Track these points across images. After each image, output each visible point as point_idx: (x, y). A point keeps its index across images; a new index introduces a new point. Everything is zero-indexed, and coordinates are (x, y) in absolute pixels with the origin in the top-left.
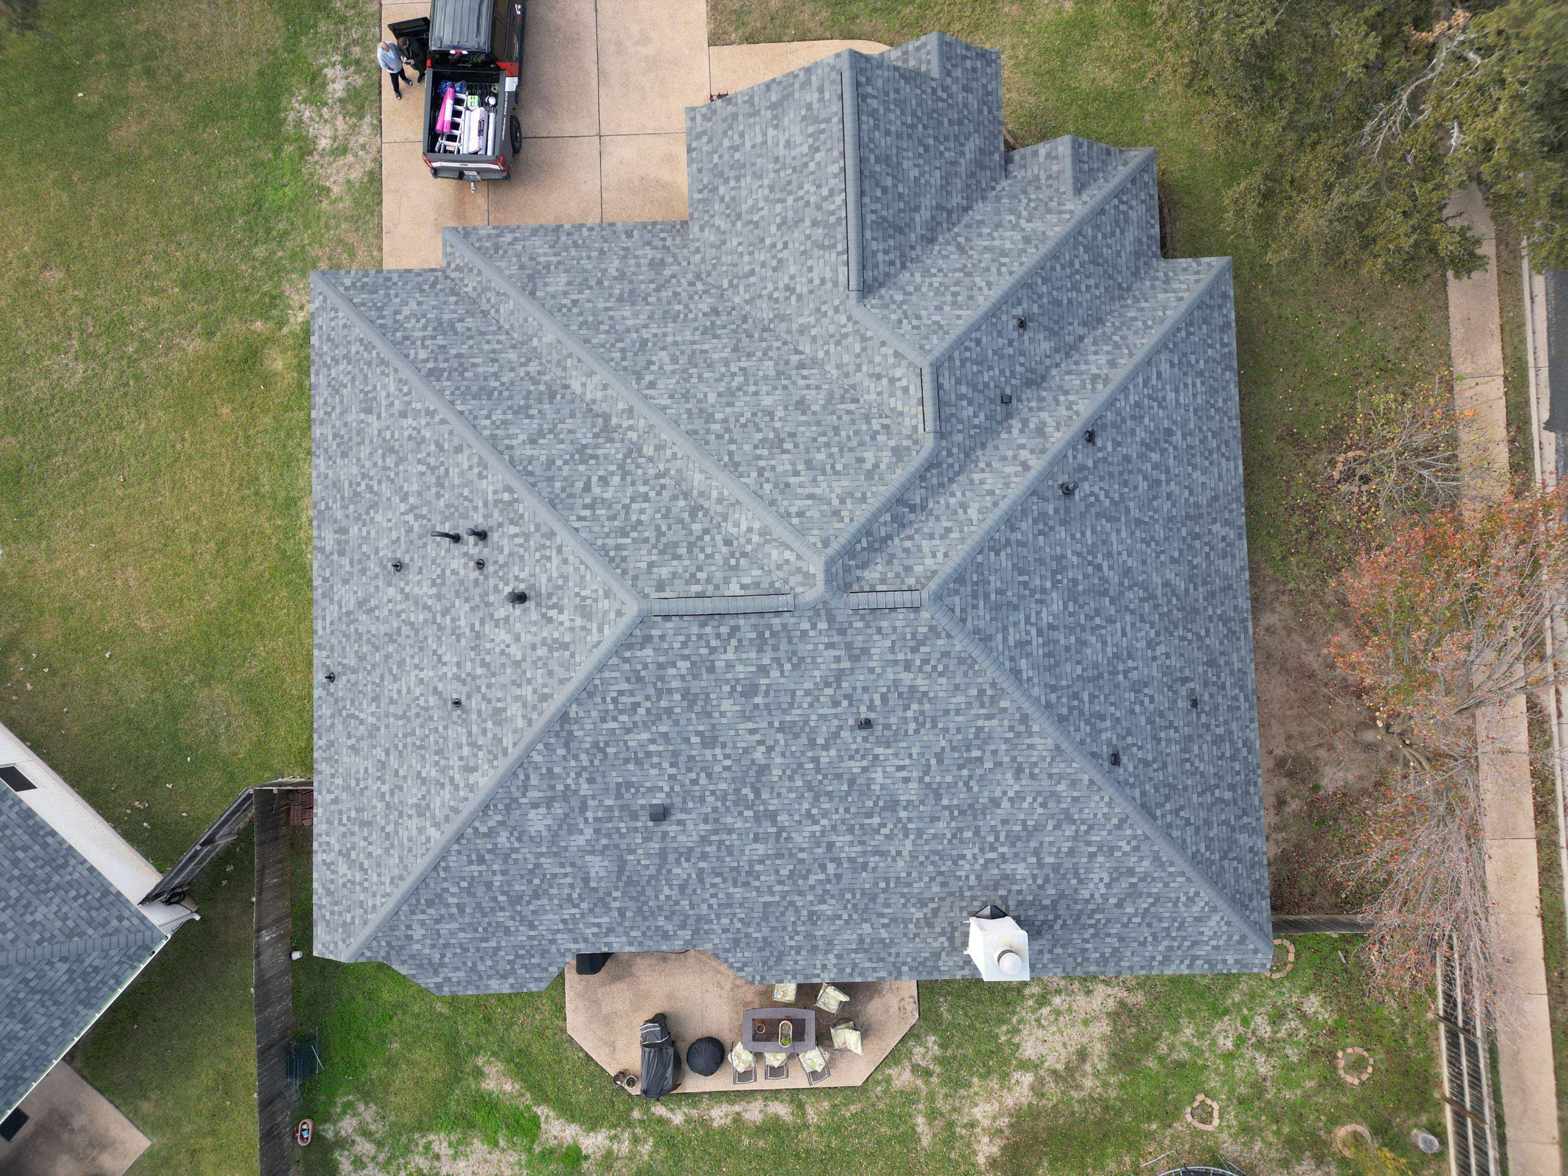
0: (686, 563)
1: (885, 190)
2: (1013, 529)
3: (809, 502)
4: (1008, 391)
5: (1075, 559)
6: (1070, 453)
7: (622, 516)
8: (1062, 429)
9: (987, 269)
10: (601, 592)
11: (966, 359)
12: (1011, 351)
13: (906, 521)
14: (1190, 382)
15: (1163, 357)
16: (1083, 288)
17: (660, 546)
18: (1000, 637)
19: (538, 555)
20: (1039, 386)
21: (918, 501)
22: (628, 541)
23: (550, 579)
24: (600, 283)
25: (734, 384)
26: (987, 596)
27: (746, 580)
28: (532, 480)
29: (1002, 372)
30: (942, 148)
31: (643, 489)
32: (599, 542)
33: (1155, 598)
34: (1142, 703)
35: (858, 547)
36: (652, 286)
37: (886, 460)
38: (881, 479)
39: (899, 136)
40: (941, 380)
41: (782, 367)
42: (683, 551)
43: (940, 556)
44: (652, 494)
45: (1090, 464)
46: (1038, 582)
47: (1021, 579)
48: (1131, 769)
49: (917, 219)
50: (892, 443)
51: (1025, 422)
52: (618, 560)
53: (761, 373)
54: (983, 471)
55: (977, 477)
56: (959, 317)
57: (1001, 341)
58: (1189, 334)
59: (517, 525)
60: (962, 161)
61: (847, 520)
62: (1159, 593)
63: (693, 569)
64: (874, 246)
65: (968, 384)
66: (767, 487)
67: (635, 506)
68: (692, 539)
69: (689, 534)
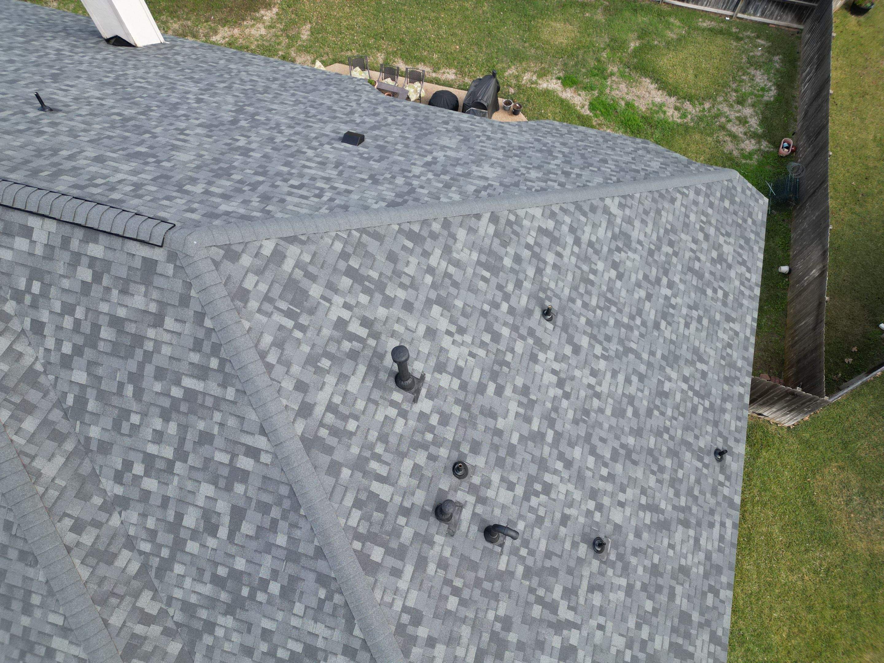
0: (104, 307)
7: (191, 436)
10: (253, 305)
17: (139, 354)
19: (352, 425)
22: (188, 382)
23: (343, 378)
27: (21, 244)
28: (321, 566)
31: (150, 484)
32: (230, 394)
42: (106, 333)
44: (138, 469)
52: (207, 347)
59: (373, 496)
63: (96, 291)
67: (168, 452)
68: (89, 353)
69: (91, 365)
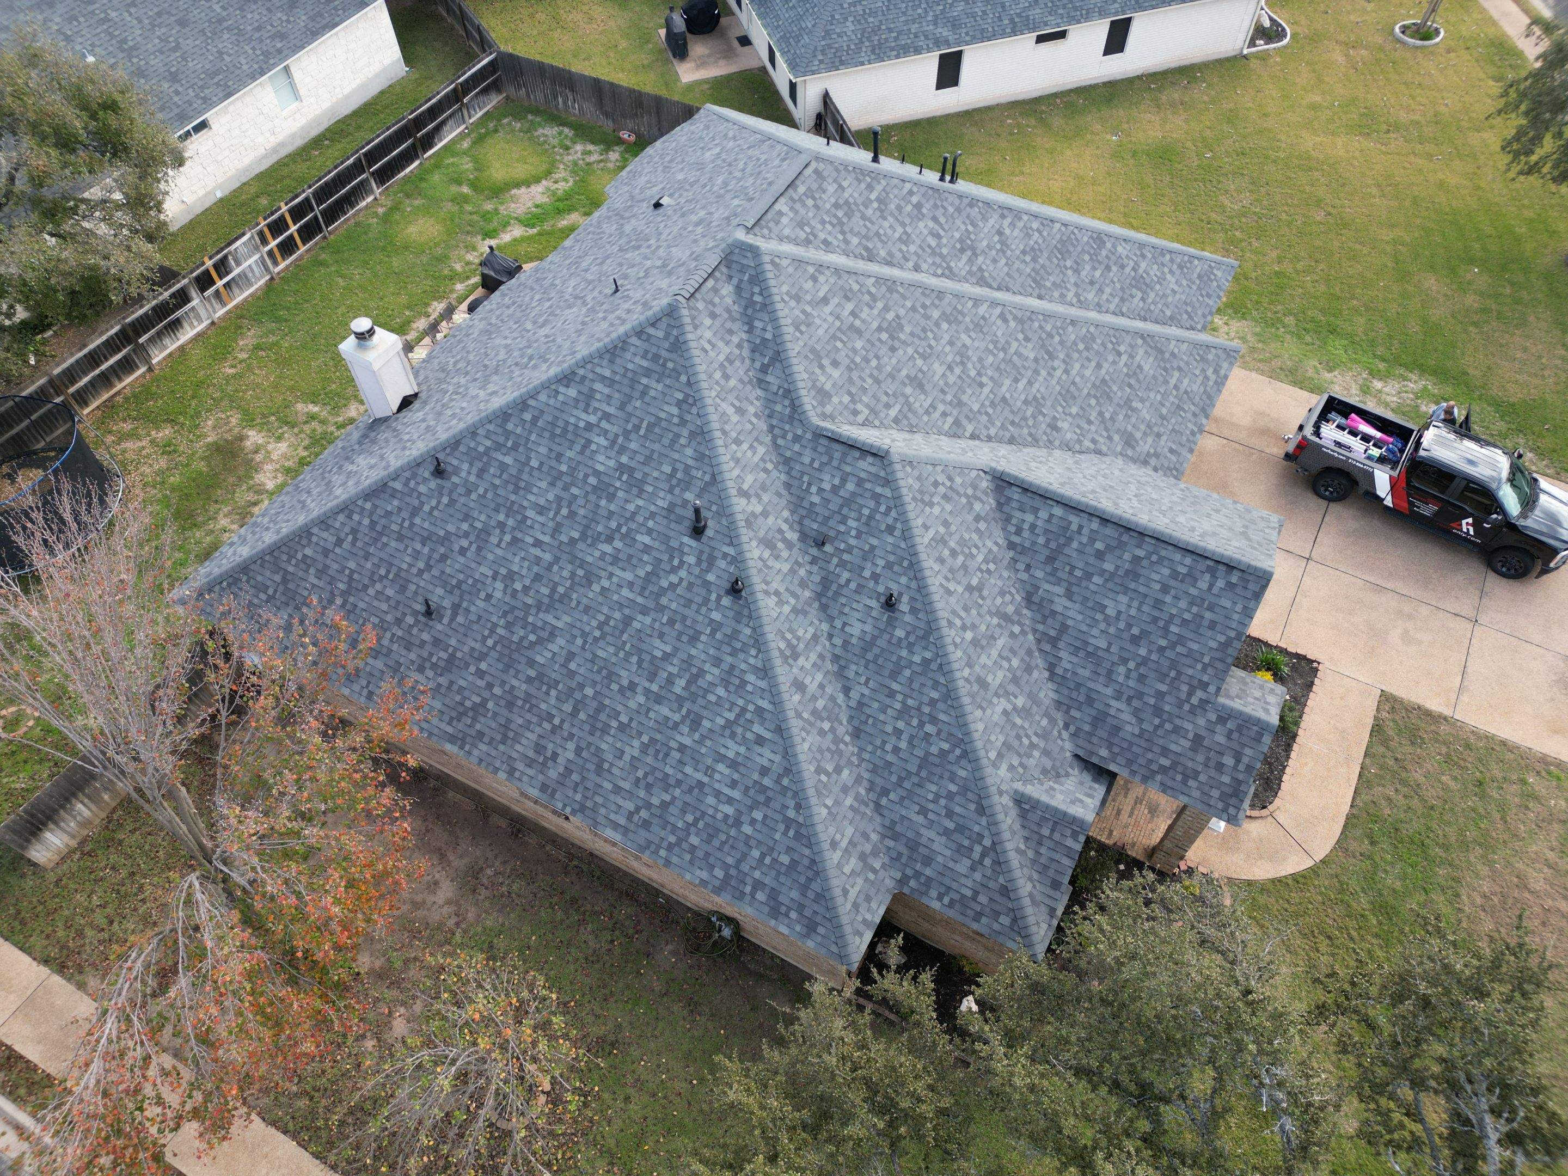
0: (828, 206)
1: (1100, 555)
2: (693, 435)
3: (821, 294)
4: (828, 548)
5: (631, 507)
6: (731, 551)
7: (897, 215)
8: (760, 564)
9: (966, 609)
11: (878, 504)
12: (867, 574)
13: (757, 355)
14: (736, 794)
15: (777, 758)
16: (901, 725)
17: (853, 207)
18: (607, 373)
20: (819, 596)
21: (769, 378)
22: (873, 196)
24: (1130, 386)
25: (970, 366)
26: (648, 373)
27: (785, 220)
28: (966, 201)
29: (849, 550)
30: (1131, 665)
31: (912, 248)
32: (884, 182)
33: (550, 608)
34: (466, 535)
35: (757, 290)
36: (1107, 415)
37: (822, 379)
38: (806, 357)
39: (1158, 605)
40: (870, 459)
41: (965, 410)
42: (840, 214)
43: (708, 347)
44: (904, 248)
45: (711, 577)
46: (633, 446)
47: (644, 425)
48: (422, 489)
49: (1060, 590)
50: (835, 400)
51: (789, 545)
53: (969, 391)
54: (762, 459)
55: (761, 450)
56: (926, 527)
57: (881, 562)
58: (788, 822)
60: (1109, 691)
61: (786, 298)
62: (550, 618)
63: (820, 203)
64: (1043, 514)
65: (853, 494)
66: (856, 287)
67: (900, 230)
68: (846, 228)
69: (851, 231)
